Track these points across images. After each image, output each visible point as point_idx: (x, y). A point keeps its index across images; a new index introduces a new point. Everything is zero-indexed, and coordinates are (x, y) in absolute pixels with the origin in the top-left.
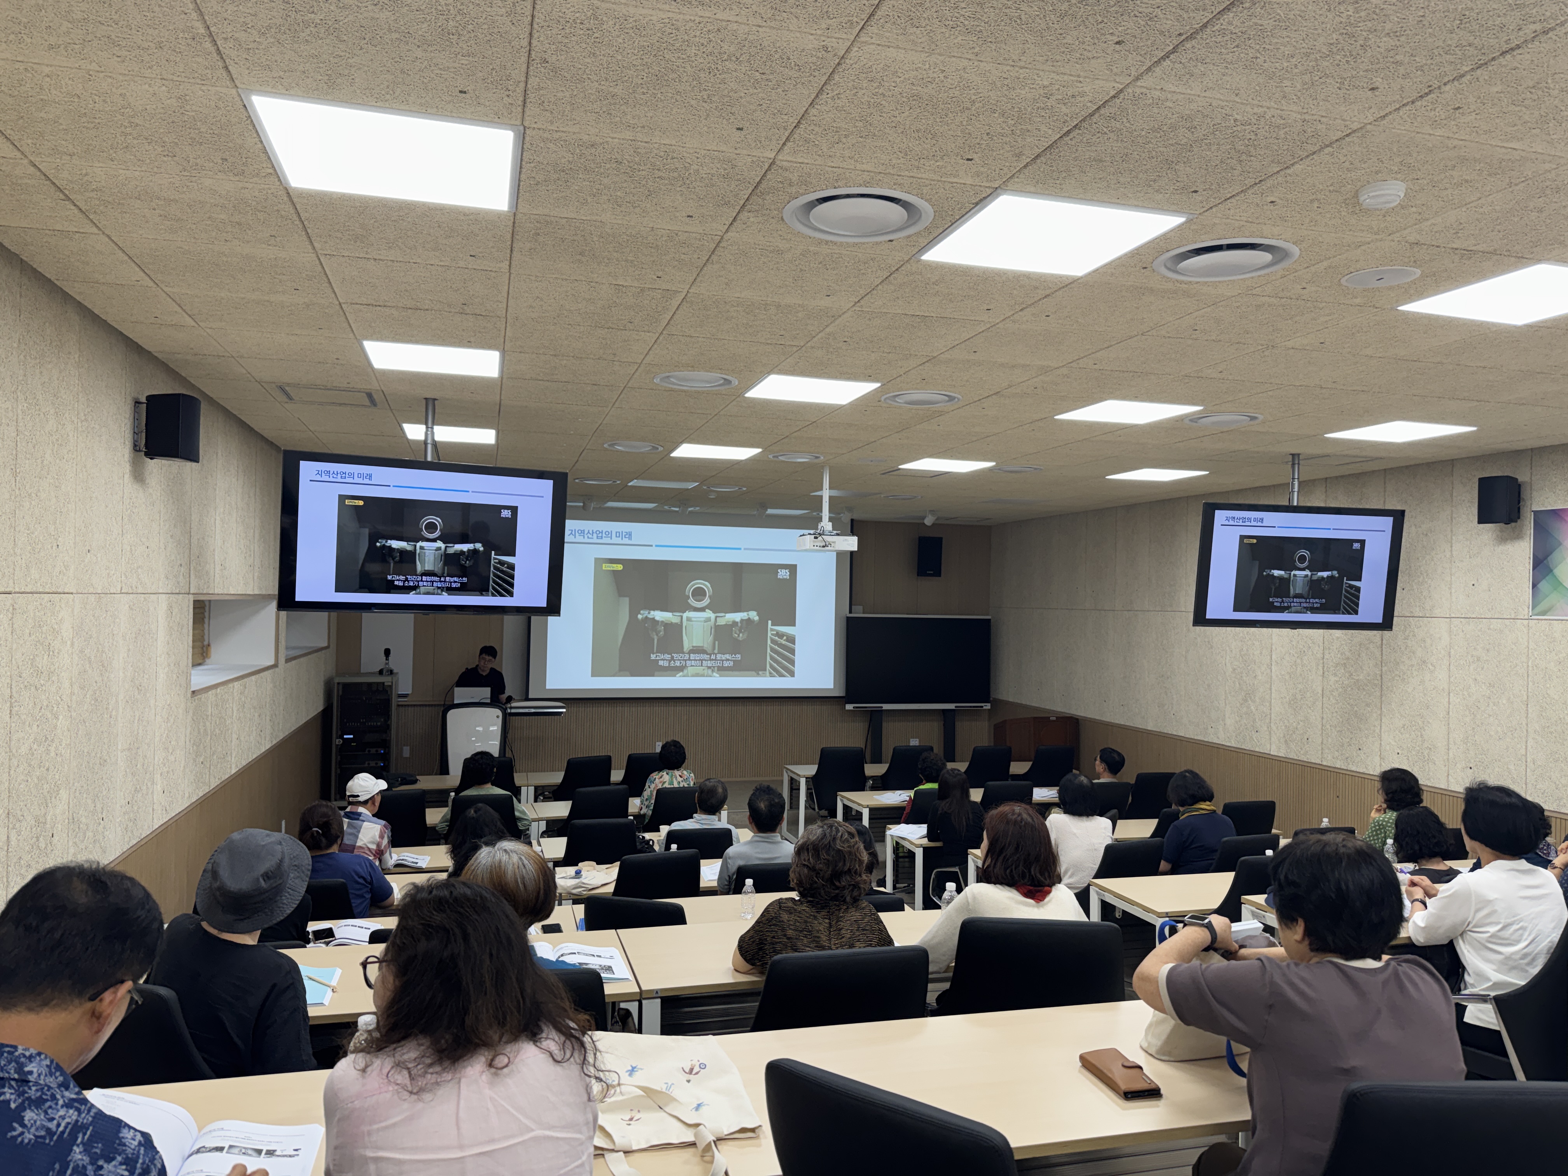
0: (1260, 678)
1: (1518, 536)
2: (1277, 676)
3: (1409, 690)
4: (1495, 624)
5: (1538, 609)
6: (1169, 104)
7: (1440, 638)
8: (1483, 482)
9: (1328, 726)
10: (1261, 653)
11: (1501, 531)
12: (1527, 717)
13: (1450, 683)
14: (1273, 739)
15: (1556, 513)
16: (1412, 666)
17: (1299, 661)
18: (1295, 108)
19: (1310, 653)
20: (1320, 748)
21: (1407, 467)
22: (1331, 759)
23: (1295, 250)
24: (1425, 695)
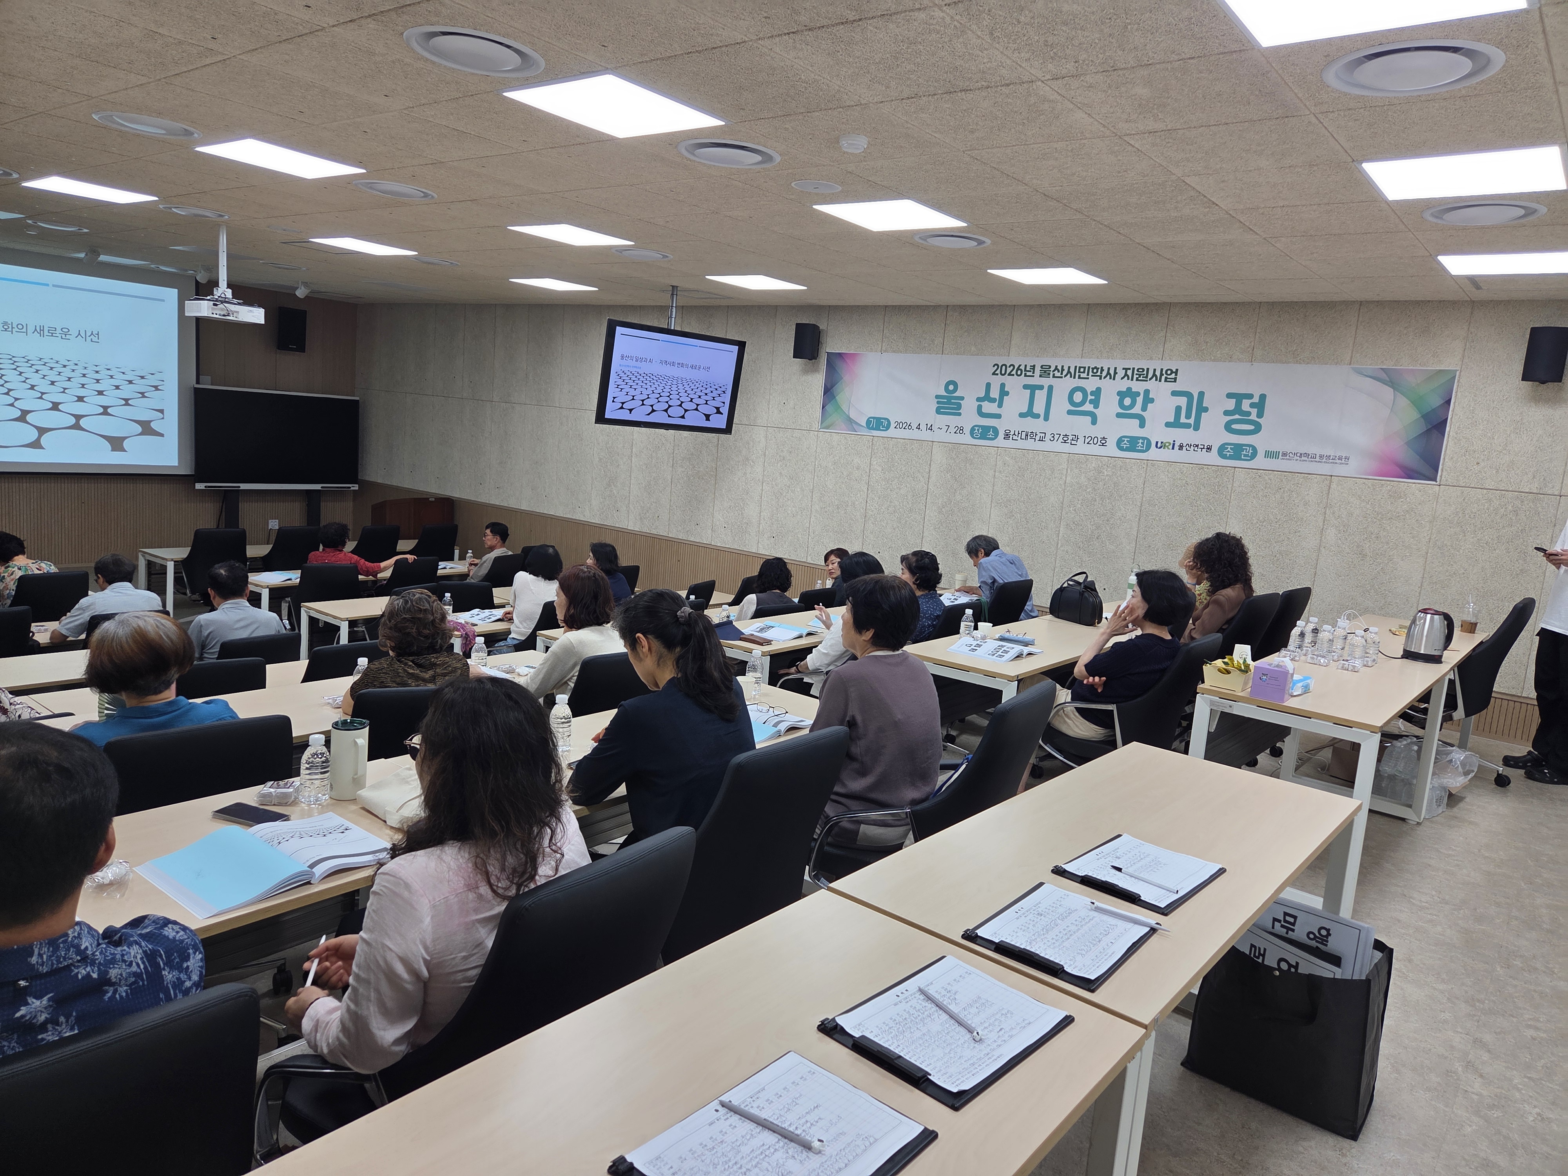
0: (622, 467)
1: (815, 370)
2: (636, 466)
3: (736, 480)
4: (797, 434)
5: (824, 425)
6: (769, 58)
7: (759, 442)
8: (798, 326)
9: (675, 507)
10: (624, 447)
11: (806, 365)
12: (812, 501)
13: (764, 475)
14: (630, 517)
15: (840, 355)
16: (739, 462)
17: (654, 454)
18: (839, 83)
19: (663, 449)
20: (667, 523)
21: (744, 306)
22: (676, 533)
23: (778, 158)
24: (746, 484)
